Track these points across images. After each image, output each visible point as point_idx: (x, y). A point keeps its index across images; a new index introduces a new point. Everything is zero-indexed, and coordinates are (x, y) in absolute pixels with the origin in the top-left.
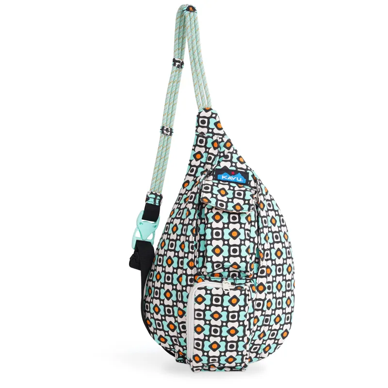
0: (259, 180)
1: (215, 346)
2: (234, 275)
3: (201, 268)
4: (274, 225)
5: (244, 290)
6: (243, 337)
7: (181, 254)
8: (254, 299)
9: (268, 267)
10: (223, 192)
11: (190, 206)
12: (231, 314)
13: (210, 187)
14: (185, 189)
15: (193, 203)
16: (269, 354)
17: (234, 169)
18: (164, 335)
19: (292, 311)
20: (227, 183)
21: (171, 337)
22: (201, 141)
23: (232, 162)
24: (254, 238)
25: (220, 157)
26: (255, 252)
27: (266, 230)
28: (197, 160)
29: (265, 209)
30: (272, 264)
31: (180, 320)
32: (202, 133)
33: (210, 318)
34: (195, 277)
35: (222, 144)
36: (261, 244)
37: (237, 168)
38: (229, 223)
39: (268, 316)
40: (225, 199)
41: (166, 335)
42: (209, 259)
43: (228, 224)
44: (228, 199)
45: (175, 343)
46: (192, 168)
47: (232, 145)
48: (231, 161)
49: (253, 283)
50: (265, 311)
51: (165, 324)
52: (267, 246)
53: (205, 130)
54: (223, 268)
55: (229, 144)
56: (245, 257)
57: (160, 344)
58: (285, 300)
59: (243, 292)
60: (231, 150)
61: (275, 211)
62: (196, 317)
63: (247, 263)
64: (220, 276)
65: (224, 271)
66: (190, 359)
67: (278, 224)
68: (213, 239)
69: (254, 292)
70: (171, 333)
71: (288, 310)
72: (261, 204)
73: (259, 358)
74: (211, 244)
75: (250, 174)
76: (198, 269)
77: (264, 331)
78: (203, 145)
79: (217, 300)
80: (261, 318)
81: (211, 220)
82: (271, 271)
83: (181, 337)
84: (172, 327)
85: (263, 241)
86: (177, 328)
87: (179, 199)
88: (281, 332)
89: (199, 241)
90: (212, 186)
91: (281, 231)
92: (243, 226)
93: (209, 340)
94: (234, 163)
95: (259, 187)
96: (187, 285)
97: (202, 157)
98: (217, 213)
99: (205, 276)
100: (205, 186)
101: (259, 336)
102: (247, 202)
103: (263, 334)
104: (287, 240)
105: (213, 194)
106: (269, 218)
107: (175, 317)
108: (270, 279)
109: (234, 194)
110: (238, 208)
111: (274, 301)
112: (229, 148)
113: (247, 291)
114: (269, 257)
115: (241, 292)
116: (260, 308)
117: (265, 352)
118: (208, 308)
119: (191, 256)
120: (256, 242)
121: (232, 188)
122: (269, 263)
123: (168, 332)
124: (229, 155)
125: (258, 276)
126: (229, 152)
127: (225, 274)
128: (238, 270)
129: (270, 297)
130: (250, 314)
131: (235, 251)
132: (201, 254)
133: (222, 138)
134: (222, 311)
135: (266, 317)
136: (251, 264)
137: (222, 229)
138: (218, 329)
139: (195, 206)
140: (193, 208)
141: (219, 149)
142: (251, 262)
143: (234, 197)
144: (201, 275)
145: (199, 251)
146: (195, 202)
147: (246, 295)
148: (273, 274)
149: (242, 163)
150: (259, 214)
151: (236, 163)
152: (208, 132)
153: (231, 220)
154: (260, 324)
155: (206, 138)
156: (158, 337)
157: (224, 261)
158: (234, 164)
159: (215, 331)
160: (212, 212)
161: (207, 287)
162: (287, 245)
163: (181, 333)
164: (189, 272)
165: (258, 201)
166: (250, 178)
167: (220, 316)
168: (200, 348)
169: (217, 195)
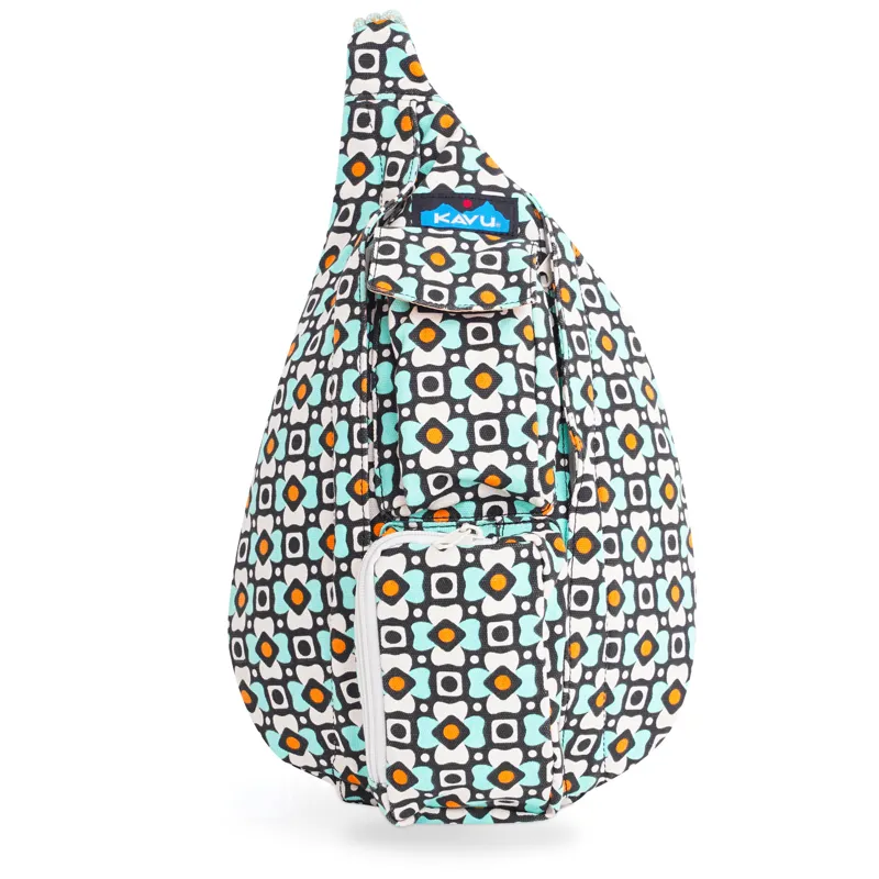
0: (551, 220)
1: (450, 732)
2: (496, 511)
3: (390, 498)
4: (611, 355)
5: (525, 547)
6: (537, 699)
7: (327, 464)
8: (561, 577)
9: (600, 482)
10: (438, 259)
11: (342, 313)
12: (491, 626)
13: (397, 246)
14: (327, 273)
15: (351, 302)
16: (630, 762)
17: (470, 190)
18: (295, 728)
19: (689, 624)
20: (451, 232)
21: (318, 729)
22: (364, 120)
23: (462, 172)
24: (548, 391)
25: (424, 160)
26: (556, 433)
27: (585, 369)
28: (355, 181)
29: (578, 304)
30: (614, 475)
31: (338, 669)
32: (366, 95)
33: (429, 644)
34: (375, 528)
35: (426, 122)
36: (571, 409)
37: (479, 188)
38: (465, 347)
39: (613, 634)
40: (446, 277)
41: (301, 726)
42: (411, 464)
43: (462, 351)
44: (456, 277)
45: (331, 747)
46: (343, 208)
47: (457, 122)
48: (458, 168)
49: (555, 530)
50: (603, 619)
51: (296, 689)
52: (593, 418)
53: (373, 86)
54: (457, 488)
55: (447, 121)
56: (523, 449)
57: (287, 760)
58: (662, 585)
59: (524, 553)
60: (457, 136)
61: (611, 314)
62: (386, 645)
63: (530, 465)
64: (451, 519)
65: (463, 499)
66: (379, 785)
67: (622, 352)
68: (416, 400)
69: (560, 554)
70: (318, 718)
71: (677, 618)
72: (564, 290)
73: (598, 775)
74: (412, 417)
75: (523, 203)
76: (380, 500)
77: (605, 684)
78: (369, 130)
79: (444, 586)
80: (594, 643)
81: (408, 345)
82: (612, 495)
83: (349, 723)
84: (317, 696)
85: (579, 403)
86: (335, 697)
87: (311, 305)
88: (660, 689)
89: (378, 416)
90: (404, 243)
91: (633, 374)
92: (508, 354)
93: (430, 714)
94: (469, 172)
95: (553, 239)
96: (353, 555)
97: (369, 168)
98: (426, 323)
99: (405, 520)
100: (382, 243)
101: (592, 701)
102: (514, 279)
103: (603, 694)
104: (653, 403)
105: (405, 265)
106: (593, 335)
107: (324, 664)
108: (610, 518)
109: (472, 261)
110: (488, 297)
111: (628, 588)
112: (448, 132)
113: (535, 551)
114: (601, 452)
115: (518, 551)
116: (587, 607)
117: (617, 757)
118: (418, 613)
119: (358, 463)
120: (557, 402)
121: (465, 246)
122: (603, 470)
123: (306, 714)
124: (453, 150)
125: (570, 509)
126: (450, 144)
127: (468, 509)
128: (504, 493)
129: (614, 574)
130: (552, 625)
131: (489, 432)
132: (388, 454)
133: (424, 104)
134: (463, 619)
135: (609, 640)
136: (543, 471)
137: (445, 369)
138: (457, 676)
139: (357, 311)
140: (352, 317)
141: (417, 135)
142: (543, 462)
143: (473, 270)
144: (392, 519)
145: (380, 447)
146: (357, 298)
147: (534, 563)
148: (620, 503)
149: (495, 171)
150: (558, 320)
151: (474, 174)
152: (383, 90)
153: (472, 341)
154: (590, 659)
155: (378, 108)
156: (278, 737)
157: (458, 466)
158: (468, 178)
159: (448, 684)
160: (408, 321)
161: (411, 547)
162: (654, 417)
163: (346, 708)
164: (356, 512)
165: (553, 281)
166: (524, 215)
167: (460, 635)
168: (407, 739)
169: (419, 268)
